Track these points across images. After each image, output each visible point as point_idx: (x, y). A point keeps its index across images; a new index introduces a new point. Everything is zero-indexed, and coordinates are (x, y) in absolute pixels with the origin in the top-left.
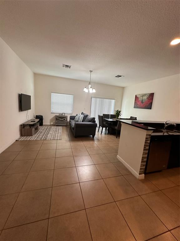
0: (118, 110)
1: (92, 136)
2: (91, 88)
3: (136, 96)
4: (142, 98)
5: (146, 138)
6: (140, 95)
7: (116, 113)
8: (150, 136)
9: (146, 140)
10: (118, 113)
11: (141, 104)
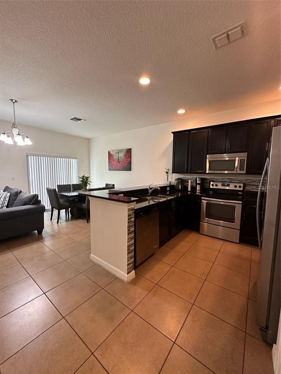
0: (84, 176)
1: (36, 231)
2: (19, 134)
3: (109, 153)
4: (117, 155)
5: (129, 216)
6: (114, 151)
7: (82, 181)
8: (134, 211)
9: (129, 219)
10: (85, 181)
11: (118, 164)
